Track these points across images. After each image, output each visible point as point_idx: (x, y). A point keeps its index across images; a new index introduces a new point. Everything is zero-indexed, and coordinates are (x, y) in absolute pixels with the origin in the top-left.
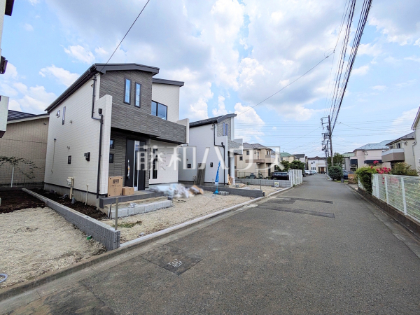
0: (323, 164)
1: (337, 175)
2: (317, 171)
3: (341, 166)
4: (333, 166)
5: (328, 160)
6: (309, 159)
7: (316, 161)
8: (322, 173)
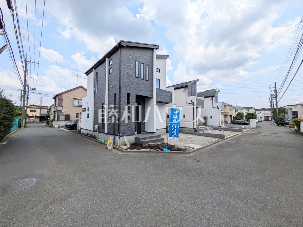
0: (268, 114)
1: (281, 122)
2: (263, 119)
3: (284, 116)
4: (278, 116)
5: (274, 111)
6: (256, 110)
7: (263, 112)
8: (267, 120)
